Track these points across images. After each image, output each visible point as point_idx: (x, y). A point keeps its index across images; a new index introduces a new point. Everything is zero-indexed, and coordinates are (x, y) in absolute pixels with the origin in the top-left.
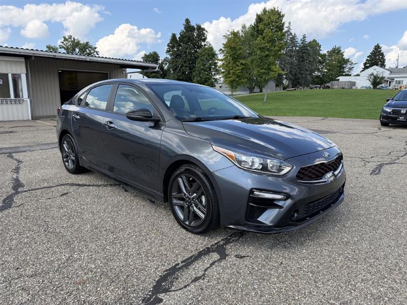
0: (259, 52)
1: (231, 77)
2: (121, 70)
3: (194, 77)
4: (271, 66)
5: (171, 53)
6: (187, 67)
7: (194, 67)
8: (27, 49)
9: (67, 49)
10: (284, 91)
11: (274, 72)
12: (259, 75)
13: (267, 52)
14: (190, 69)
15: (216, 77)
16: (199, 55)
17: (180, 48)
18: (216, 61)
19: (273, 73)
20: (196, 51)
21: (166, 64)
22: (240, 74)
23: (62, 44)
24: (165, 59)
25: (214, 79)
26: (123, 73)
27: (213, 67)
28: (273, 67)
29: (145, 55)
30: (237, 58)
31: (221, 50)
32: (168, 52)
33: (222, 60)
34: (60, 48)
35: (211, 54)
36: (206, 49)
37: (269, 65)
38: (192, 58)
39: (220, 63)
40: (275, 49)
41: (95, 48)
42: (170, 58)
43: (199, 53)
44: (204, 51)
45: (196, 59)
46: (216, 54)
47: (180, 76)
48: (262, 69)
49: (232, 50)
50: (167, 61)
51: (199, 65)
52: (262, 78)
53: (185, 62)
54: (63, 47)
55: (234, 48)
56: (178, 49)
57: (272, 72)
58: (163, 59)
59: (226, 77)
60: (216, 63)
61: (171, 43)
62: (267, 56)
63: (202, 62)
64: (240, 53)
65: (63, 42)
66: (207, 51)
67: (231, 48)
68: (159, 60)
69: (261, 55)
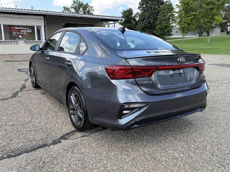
0: (205, 6)
1: (182, 25)
2: (102, 22)
3: (156, 25)
4: (215, 17)
5: (141, 9)
6: (152, 18)
7: (157, 18)
8: (45, 11)
9: (75, 8)
10: (227, 35)
11: (217, 21)
12: (205, 23)
13: (212, 6)
14: (154, 19)
15: (172, 25)
16: (161, 9)
17: (148, 5)
18: (174, 13)
19: (216, 22)
20: (159, 7)
21: (137, 17)
22: (190, 23)
24: (137, 14)
27: (171, 17)
28: (216, 17)
29: (124, 11)
30: (188, 11)
31: (177, 5)
32: (139, 8)
33: (177, 13)
34: (71, 8)
35: (170, 8)
36: (167, 5)
37: (213, 15)
38: (156, 12)
40: (219, 3)
41: (92, 7)
42: (140, 12)
43: (161, 8)
44: (165, 6)
45: (159, 12)
46: (174, 9)
47: (147, 25)
48: (207, 19)
49: (185, 5)
50: (138, 14)
51: (160, 17)
52: (207, 25)
53: (151, 15)
54: (73, 7)
55: (187, 3)
56: (146, 6)
57: (215, 21)
58: (136, 13)
59: (180, 23)
60: (174, 15)
61: (142, 1)
62: (211, 9)
63: (163, 15)
64: (192, 7)
65: (73, 4)
66: (167, 7)
67: (185, 3)
68: (132, 14)
69: (207, 8)
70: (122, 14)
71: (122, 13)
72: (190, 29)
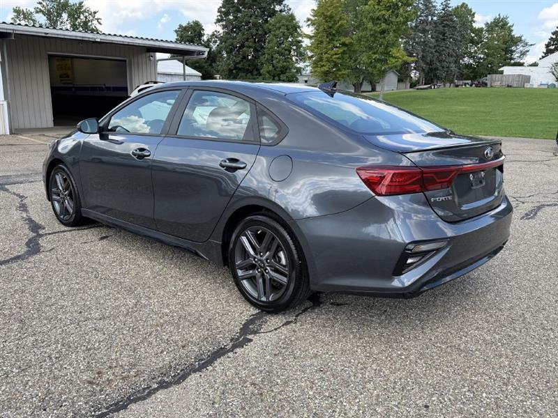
0: (370, 25)
1: (323, 66)
3: (262, 64)
4: (391, 49)
5: (224, 23)
6: (250, 47)
7: (262, 48)
8: (4, 23)
9: (48, 14)
10: (411, 90)
11: (395, 58)
12: (371, 62)
13: (384, 26)
14: (256, 50)
15: (298, 66)
16: (270, 27)
17: (239, 15)
18: (300, 38)
19: (394, 60)
20: (266, 21)
21: (215, 42)
22: (339, 61)
23: (39, 6)
24: (213, 35)
25: (296, 68)
26: (150, 60)
27: (295, 48)
28: (394, 51)
29: (181, 26)
30: (334, 35)
31: (308, 20)
32: (218, 21)
33: (310, 38)
34: (37, 12)
35: (291, 26)
36: (283, 17)
37: (387, 46)
38: (260, 33)
39: (306, 42)
40: (398, 20)
41: (95, 13)
42: (221, 31)
43: (270, 24)
44: (280, 22)
45: (266, 34)
46: (299, 27)
47: (240, 63)
48: (374, 53)
49: (327, 21)
50: (216, 37)
51: (270, 45)
52: (375, 67)
53: (247, 39)
54: (41, 11)
55: (331, 17)
56: (236, 18)
57: (391, 59)
58: (210, 34)
59: (315, 64)
60: (300, 42)
61: (224, 6)
62: (383, 32)
63: (275, 41)
64: (341, 25)
65: (40, 3)
66: (284, 21)
67: (326, 16)
68: (203, 35)
69: (375, 30)
70: (175, 34)
71: (176, 31)
72: (340, 75)
